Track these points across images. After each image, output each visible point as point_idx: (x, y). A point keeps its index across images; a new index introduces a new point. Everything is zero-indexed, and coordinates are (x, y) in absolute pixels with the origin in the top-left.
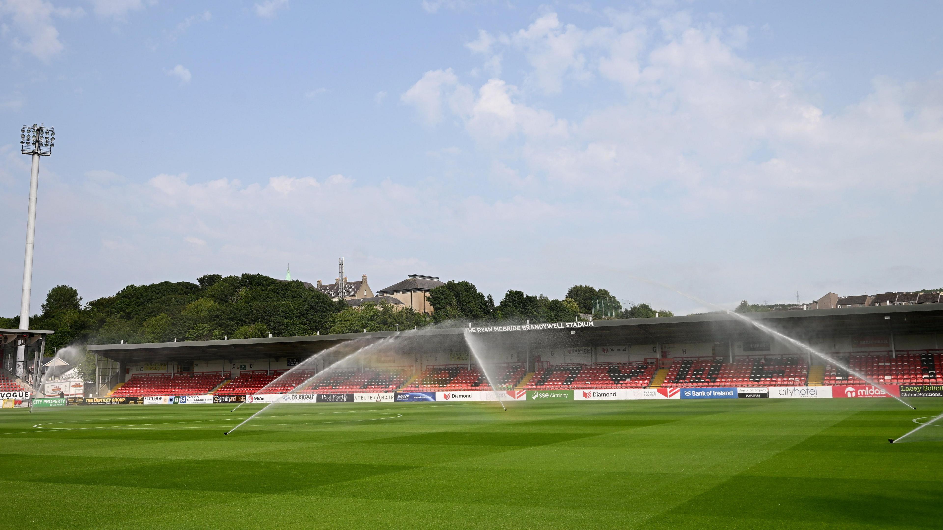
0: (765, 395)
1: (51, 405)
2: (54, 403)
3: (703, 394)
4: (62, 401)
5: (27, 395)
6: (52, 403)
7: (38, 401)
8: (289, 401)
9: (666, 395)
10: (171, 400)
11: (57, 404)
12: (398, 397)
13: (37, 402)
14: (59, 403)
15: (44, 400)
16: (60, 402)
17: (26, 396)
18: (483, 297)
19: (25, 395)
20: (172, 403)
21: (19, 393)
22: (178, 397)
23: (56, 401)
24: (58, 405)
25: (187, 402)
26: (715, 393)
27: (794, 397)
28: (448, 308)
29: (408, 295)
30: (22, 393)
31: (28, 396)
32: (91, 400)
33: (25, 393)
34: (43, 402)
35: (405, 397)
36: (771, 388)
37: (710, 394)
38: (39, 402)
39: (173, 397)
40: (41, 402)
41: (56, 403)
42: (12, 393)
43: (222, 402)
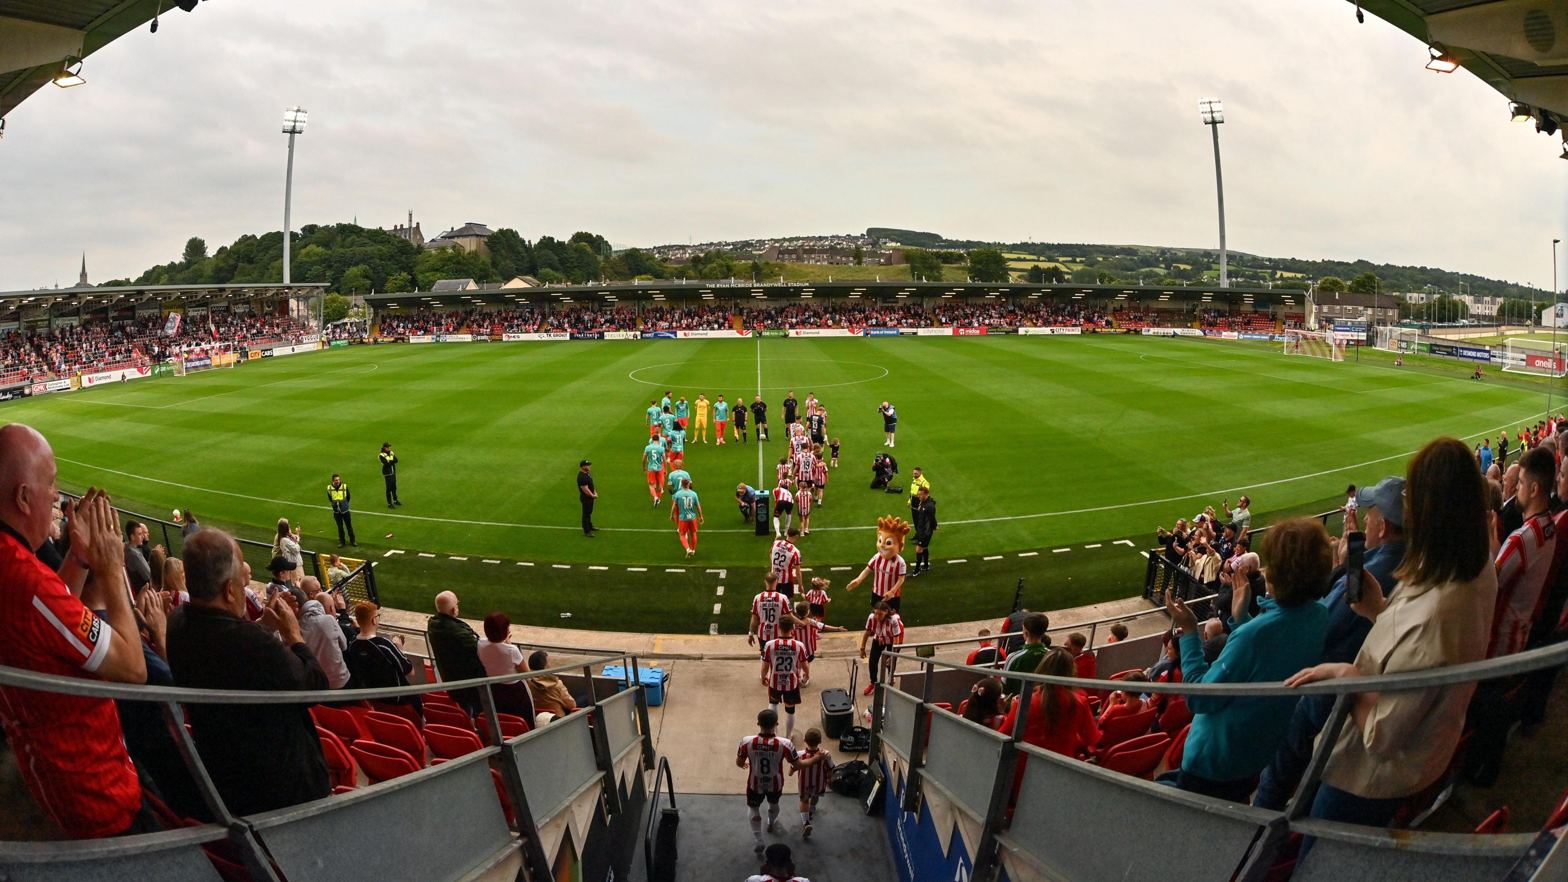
0: (915, 333)
3: (878, 332)
8: (543, 339)
9: (854, 333)
10: (433, 339)
12: (644, 335)
18: (524, 241)
20: (434, 341)
22: (439, 336)
25: (448, 341)
26: (885, 332)
27: (932, 334)
28: (503, 251)
29: (467, 239)
32: (367, 340)
35: (650, 335)
36: (919, 329)
37: (882, 332)
39: (435, 336)
43: (480, 340)
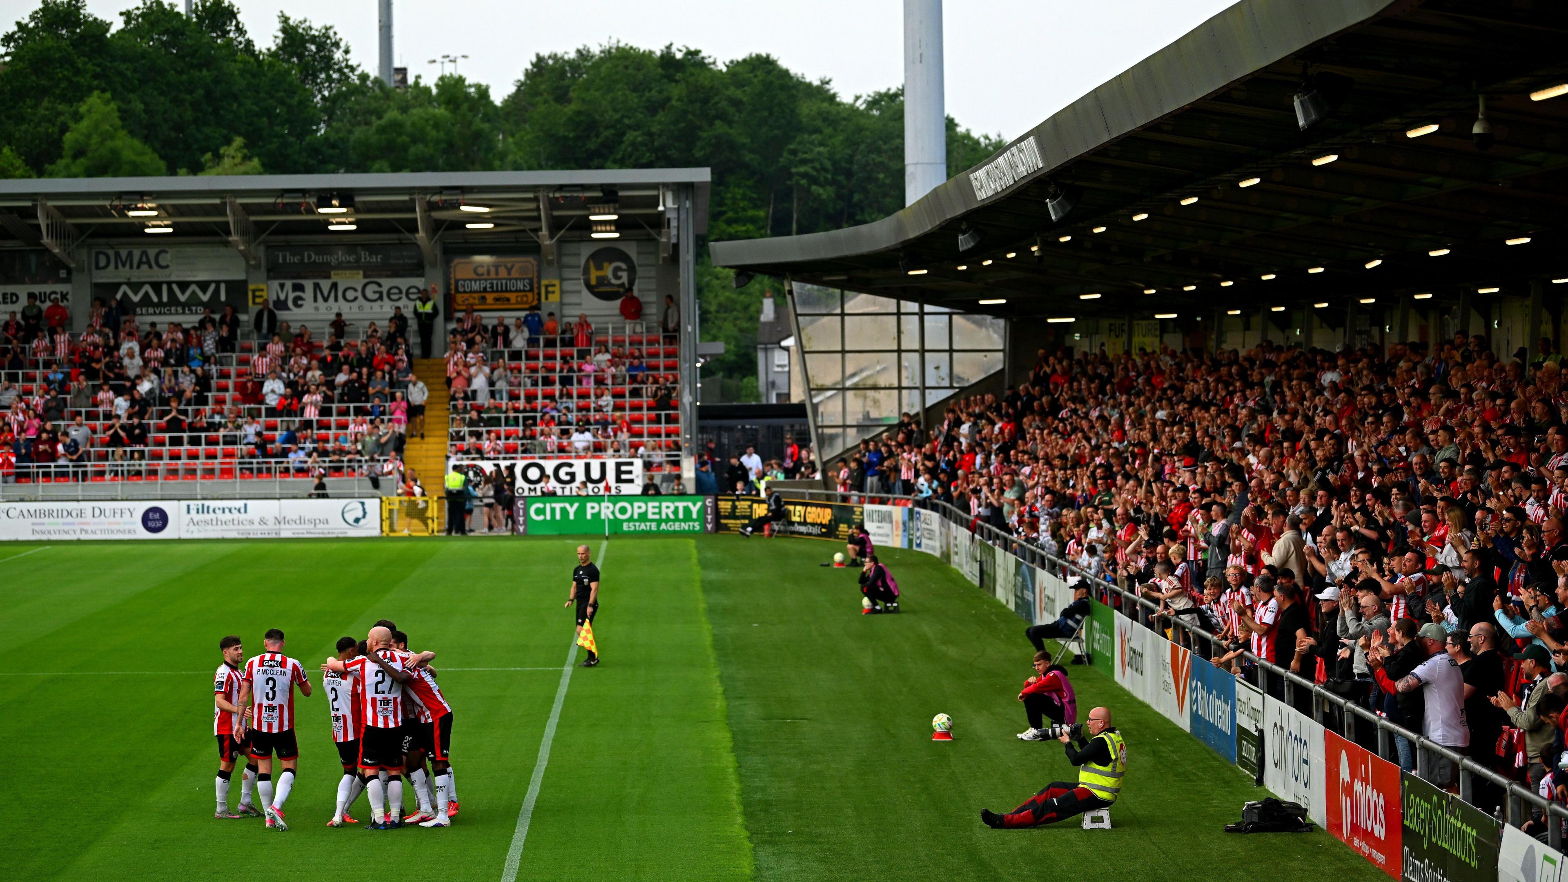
1: (625, 527)
2: (643, 517)
4: (687, 510)
5: (630, 472)
6: (631, 519)
7: (558, 506)
11: (659, 522)
13: (553, 510)
14: (667, 520)
15: (589, 505)
16: (676, 512)
17: (624, 477)
19: (619, 472)
21: (588, 466)
23: (650, 510)
24: (663, 526)
30: (603, 466)
31: (631, 481)
33: (618, 465)
34: (581, 511)
38: (564, 511)
40: (572, 510)
41: (650, 516)
42: (550, 466)
